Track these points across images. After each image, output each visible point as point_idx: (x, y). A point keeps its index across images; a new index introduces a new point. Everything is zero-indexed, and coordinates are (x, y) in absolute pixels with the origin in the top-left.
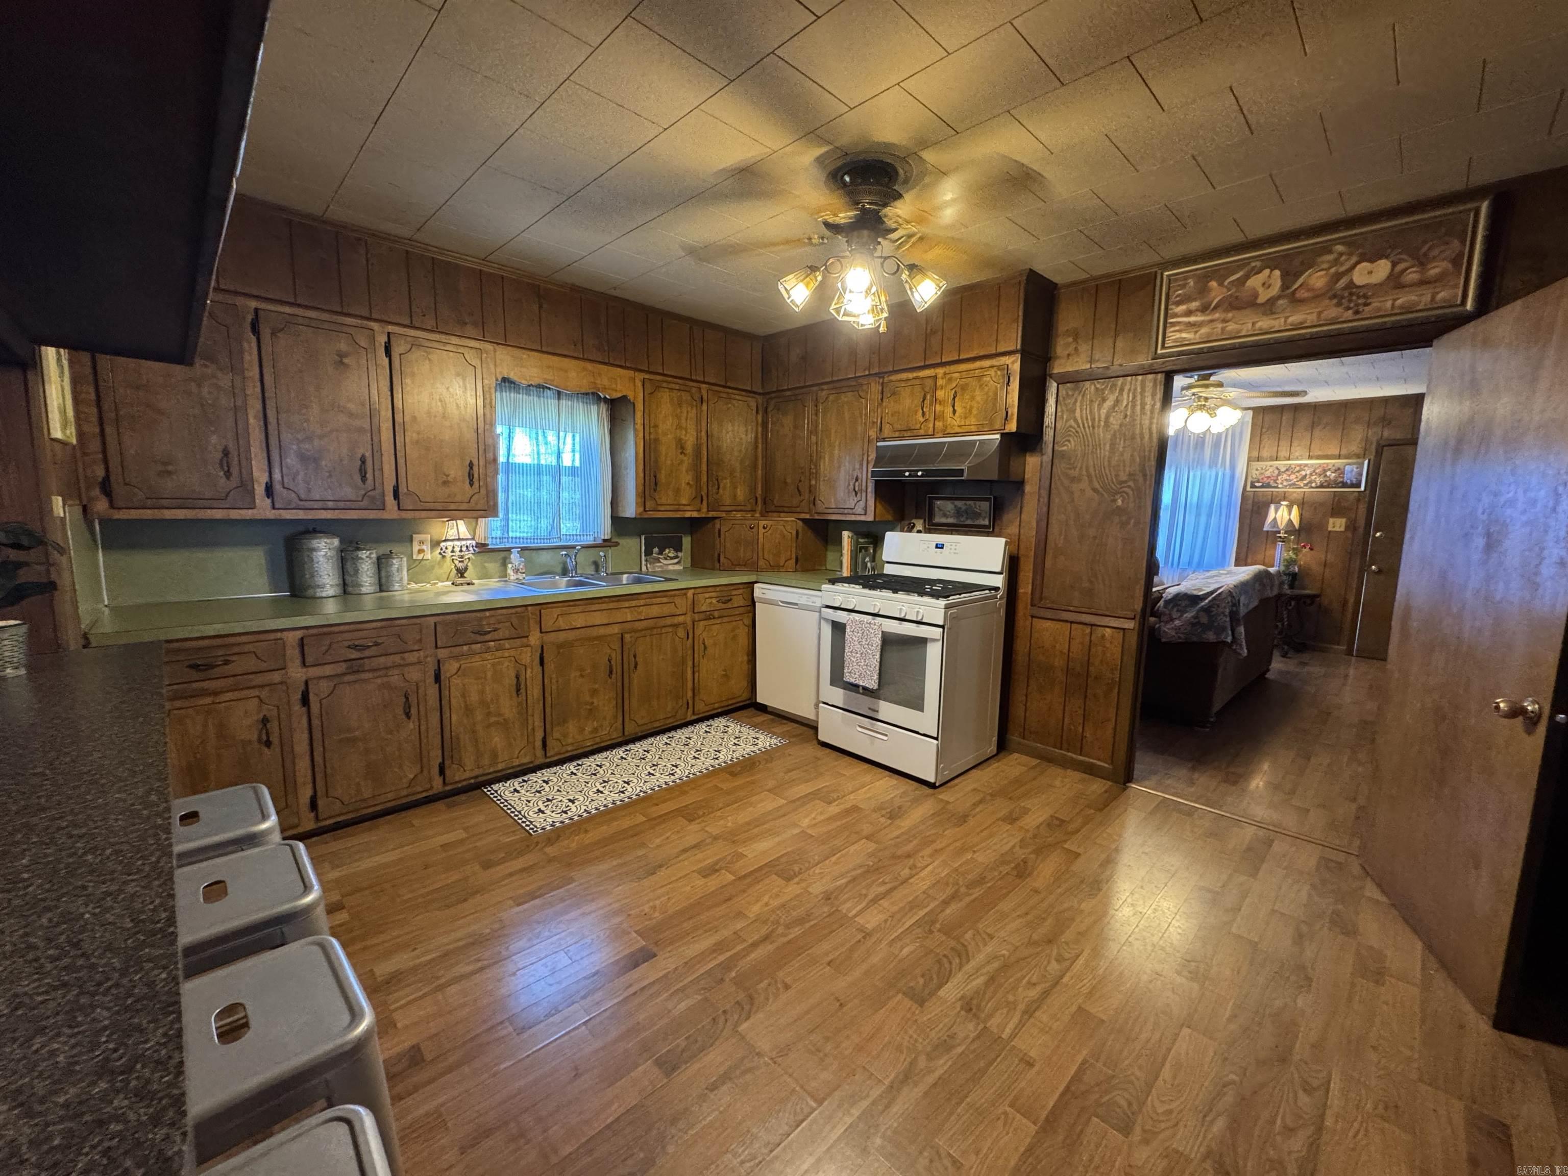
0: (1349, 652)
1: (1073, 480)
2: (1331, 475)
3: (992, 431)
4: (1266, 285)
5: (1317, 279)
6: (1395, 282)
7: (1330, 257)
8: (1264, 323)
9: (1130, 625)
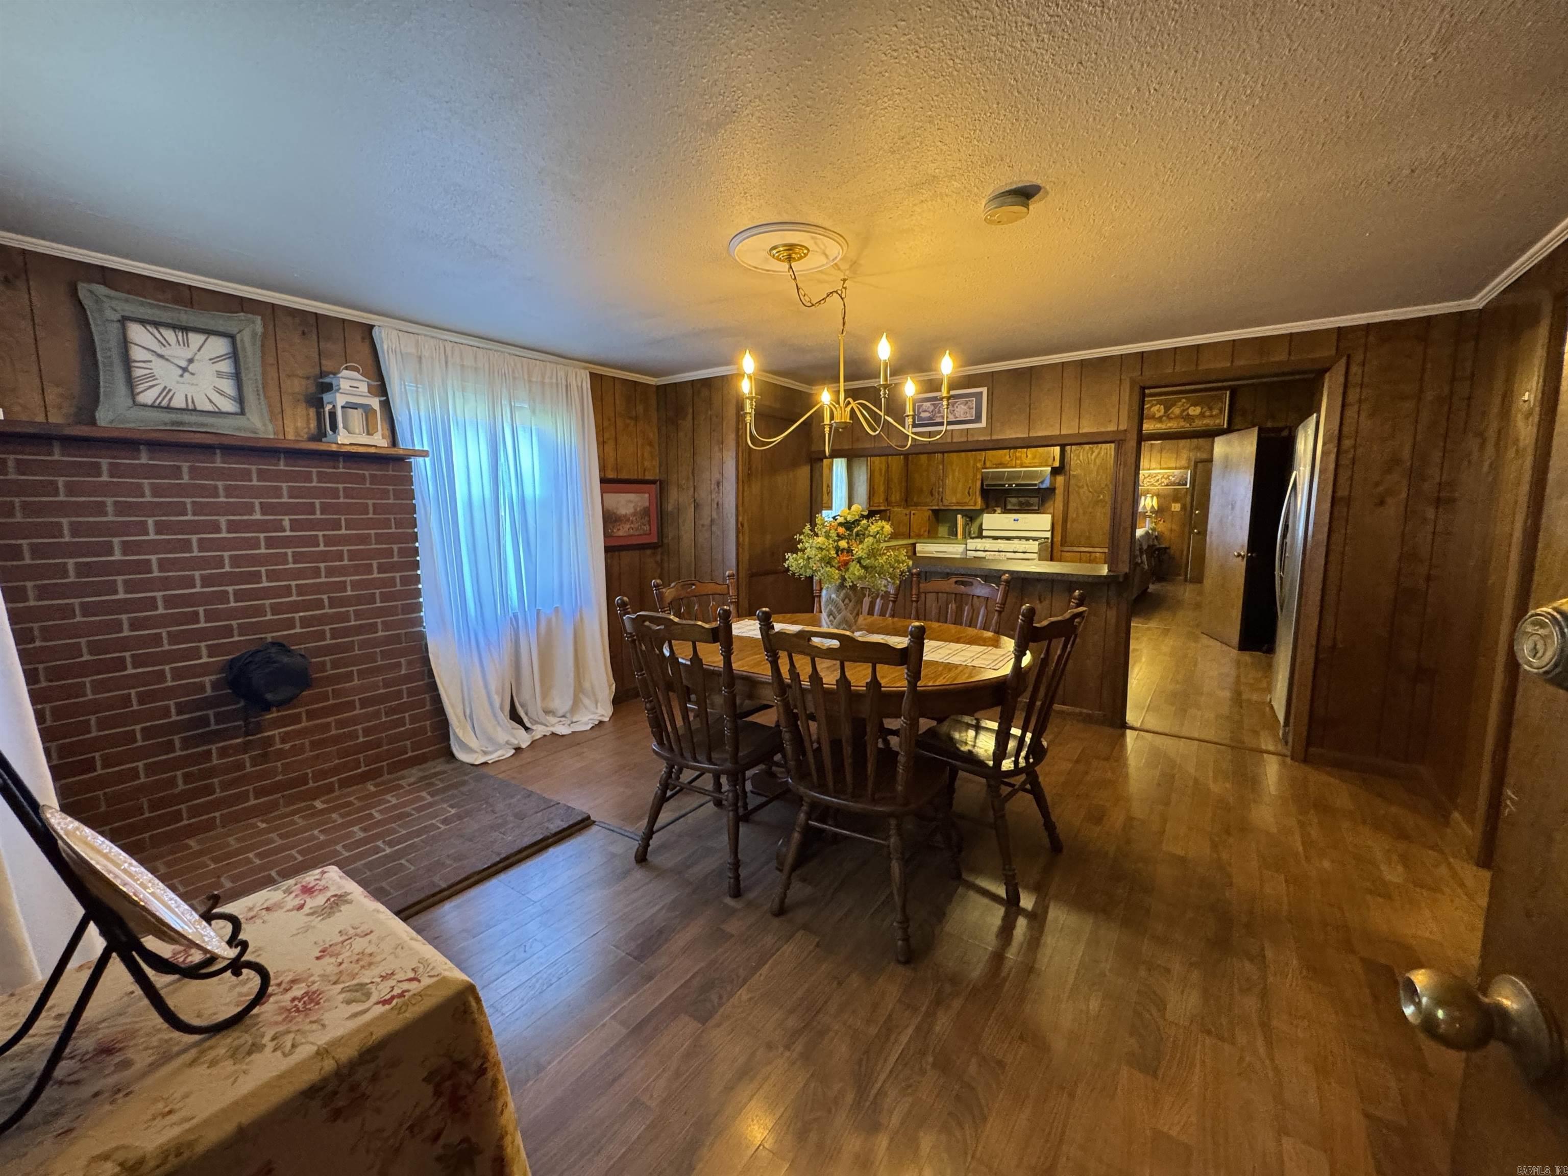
0: (1186, 580)
1: (1079, 487)
2: (1173, 479)
3: (1047, 466)
4: (1159, 411)
5: (1176, 410)
6: (1202, 415)
7: (1180, 403)
8: (1159, 426)
9: (1106, 550)
